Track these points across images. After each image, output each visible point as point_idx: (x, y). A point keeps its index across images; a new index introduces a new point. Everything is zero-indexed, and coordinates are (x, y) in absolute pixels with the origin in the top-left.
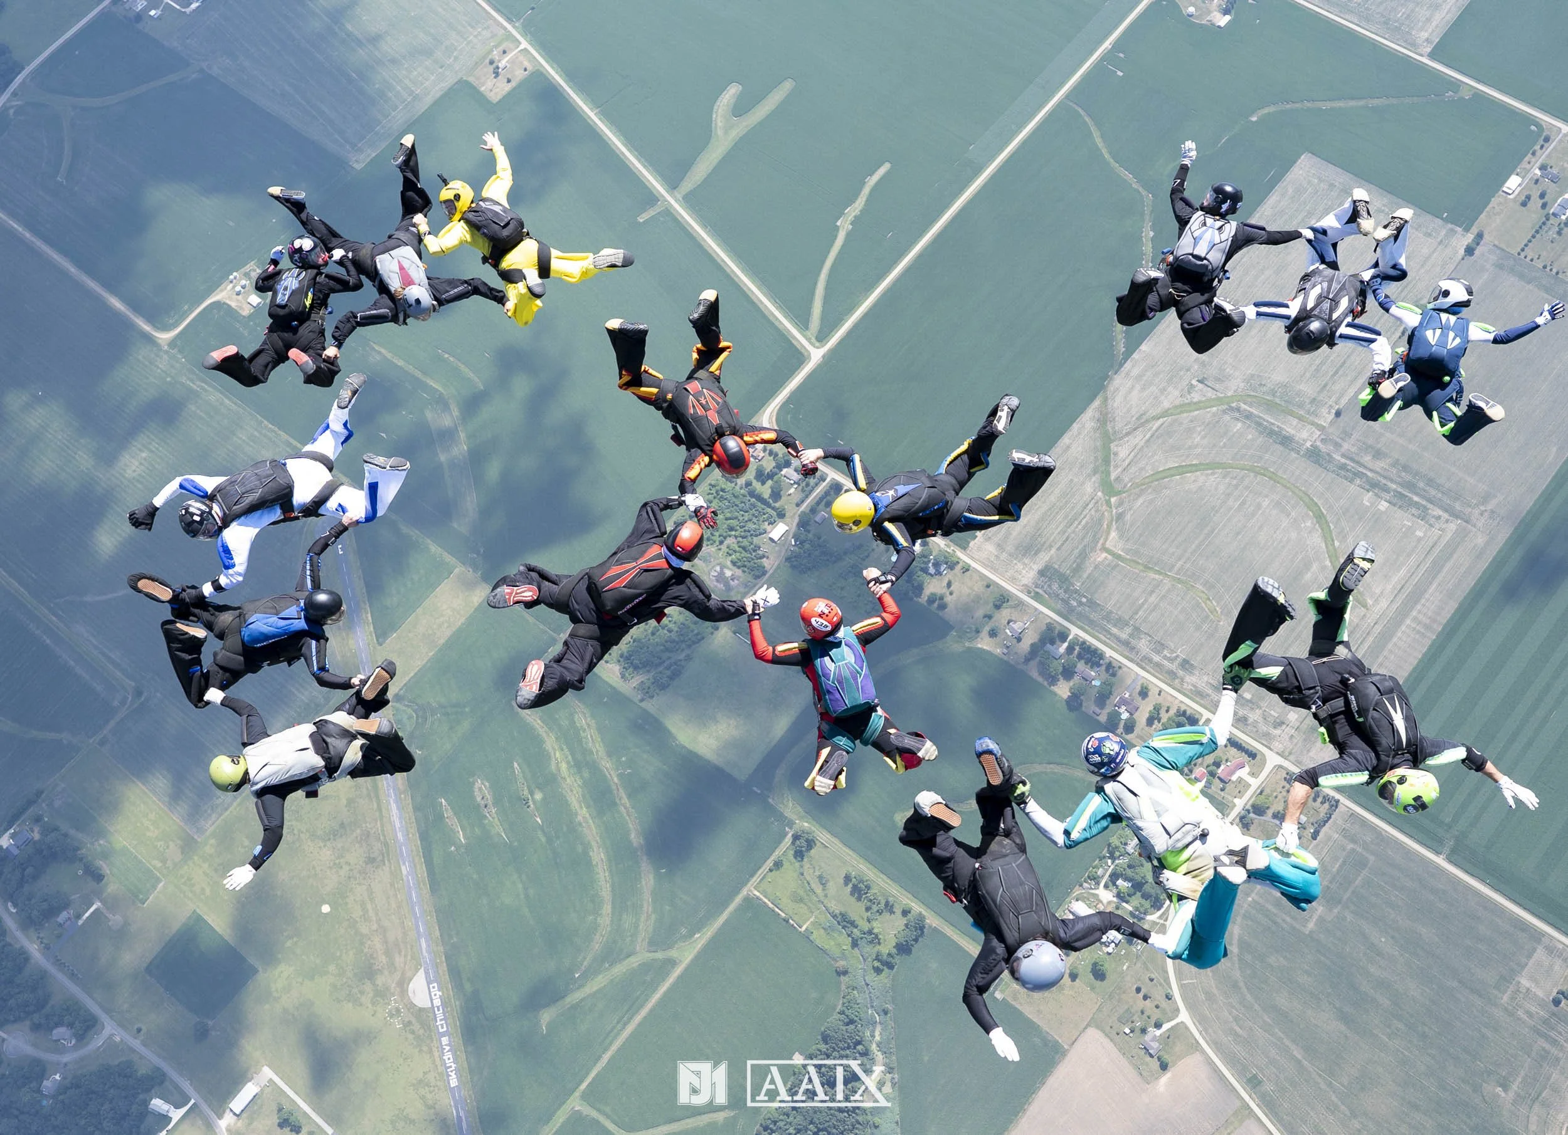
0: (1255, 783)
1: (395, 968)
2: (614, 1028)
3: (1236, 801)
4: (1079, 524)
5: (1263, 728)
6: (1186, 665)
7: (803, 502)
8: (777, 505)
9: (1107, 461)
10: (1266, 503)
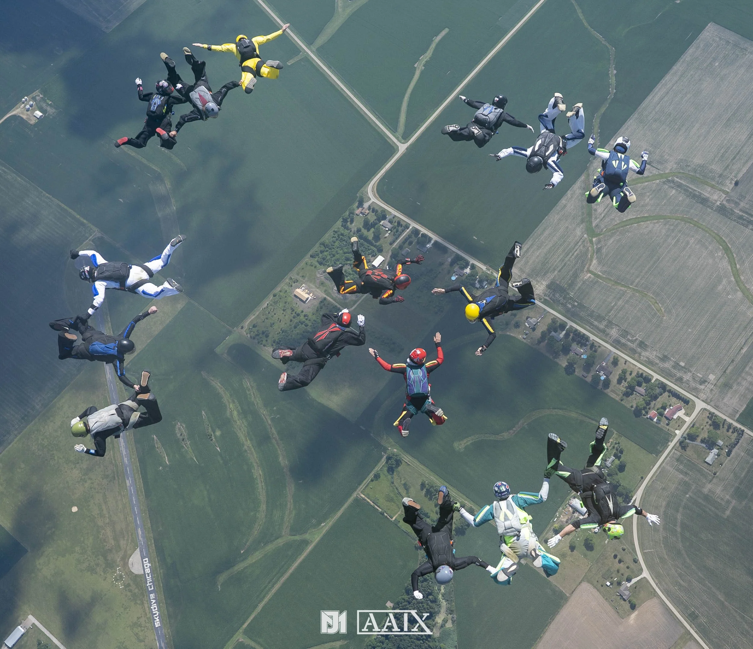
0: (688, 420)
1: (120, 548)
2: (265, 587)
3: (677, 432)
4: (573, 255)
5: (693, 384)
6: (642, 345)
7: (394, 242)
8: (378, 244)
9: (590, 215)
10: (692, 241)
